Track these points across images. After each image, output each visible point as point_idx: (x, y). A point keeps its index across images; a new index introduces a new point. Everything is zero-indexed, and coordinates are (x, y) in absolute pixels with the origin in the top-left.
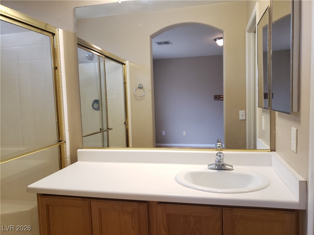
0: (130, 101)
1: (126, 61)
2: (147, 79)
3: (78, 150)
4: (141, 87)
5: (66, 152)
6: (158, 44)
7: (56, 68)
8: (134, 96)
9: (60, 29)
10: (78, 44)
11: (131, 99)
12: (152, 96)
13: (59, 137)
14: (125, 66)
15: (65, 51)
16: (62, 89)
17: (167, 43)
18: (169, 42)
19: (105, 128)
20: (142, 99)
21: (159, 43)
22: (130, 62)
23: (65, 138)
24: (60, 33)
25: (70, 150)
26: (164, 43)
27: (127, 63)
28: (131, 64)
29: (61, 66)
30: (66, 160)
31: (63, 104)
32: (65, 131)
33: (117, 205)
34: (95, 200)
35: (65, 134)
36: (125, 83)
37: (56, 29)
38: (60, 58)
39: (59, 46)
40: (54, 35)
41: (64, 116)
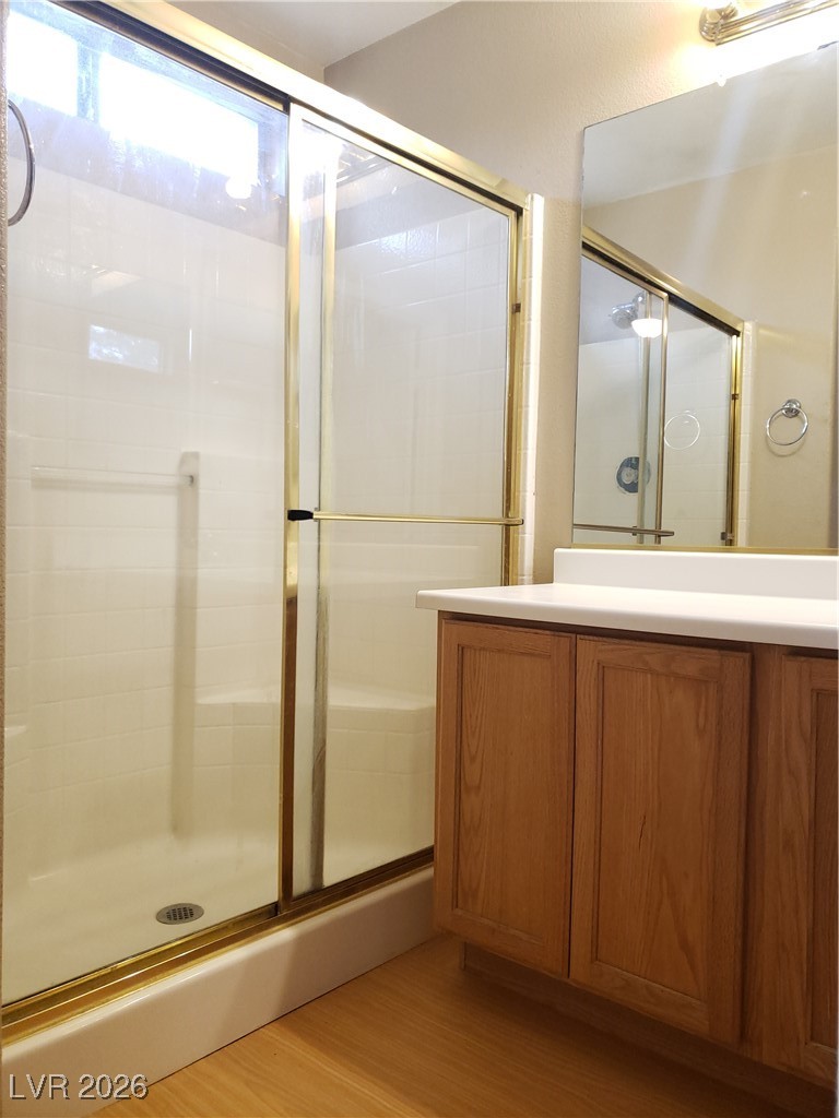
0: (747, 460)
1: (746, 324)
3: (558, 550)
4: (791, 410)
5: (523, 554)
7: (517, 308)
8: (766, 446)
9: (536, 196)
10: (586, 246)
11: (753, 455)
12: (833, 442)
13: (508, 508)
14: (739, 339)
19: (650, 526)
20: (794, 453)
22: (758, 326)
23: (524, 513)
24: (537, 210)
25: (535, 549)
27: (747, 328)
28: (762, 331)
29: (530, 302)
30: (520, 578)
31: (527, 413)
32: (525, 491)
33: (654, 656)
34: (591, 638)
35: (525, 500)
36: (734, 397)
37: (527, 195)
38: (531, 277)
39: (531, 243)
40: (519, 211)
41: (526, 449)
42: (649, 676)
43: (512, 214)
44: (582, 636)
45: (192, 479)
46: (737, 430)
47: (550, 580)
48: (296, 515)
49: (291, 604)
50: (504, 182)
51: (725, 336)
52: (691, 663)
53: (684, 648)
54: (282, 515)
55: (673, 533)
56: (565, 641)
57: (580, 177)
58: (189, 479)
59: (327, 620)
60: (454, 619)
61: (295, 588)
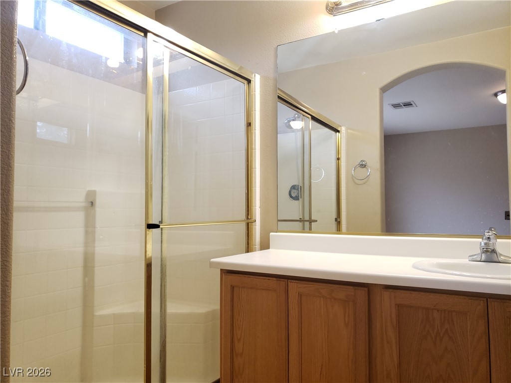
1: (342, 127)
2: (373, 153)
3: (271, 234)
4: (362, 165)
5: (255, 236)
6: (394, 107)
7: (249, 125)
8: (352, 179)
9: (257, 75)
10: (279, 97)
11: (347, 184)
12: (381, 178)
13: (248, 214)
14: (340, 134)
15: (261, 103)
16: (255, 152)
17: (409, 105)
18: (412, 103)
19: (307, 218)
20: (364, 183)
21: (396, 106)
22: (347, 129)
23: (255, 216)
24: (257, 80)
25: (260, 233)
26: (404, 105)
27: (343, 129)
28: (349, 131)
29: (255, 121)
30: (254, 246)
31: (255, 171)
32: (256, 206)
33: (324, 289)
34: (295, 281)
35: (255, 210)
36: (338, 159)
37: (252, 74)
38: (255, 111)
39: (255, 96)
40: (249, 81)
41: (255, 187)
42: (322, 299)
43: (246, 82)
44: (290, 281)
45: (92, 204)
46: (340, 173)
47: (268, 247)
48: (150, 226)
49: (149, 266)
50: (241, 68)
51: (333, 133)
52: (341, 293)
53: (338, 286)
54: (144, 226)
55: (317, 221)
56: (283, 283)
57: (276, 67)
58: (91, 203)
59: (166, 276)
60: (228, 273)
61: (151, 259)
